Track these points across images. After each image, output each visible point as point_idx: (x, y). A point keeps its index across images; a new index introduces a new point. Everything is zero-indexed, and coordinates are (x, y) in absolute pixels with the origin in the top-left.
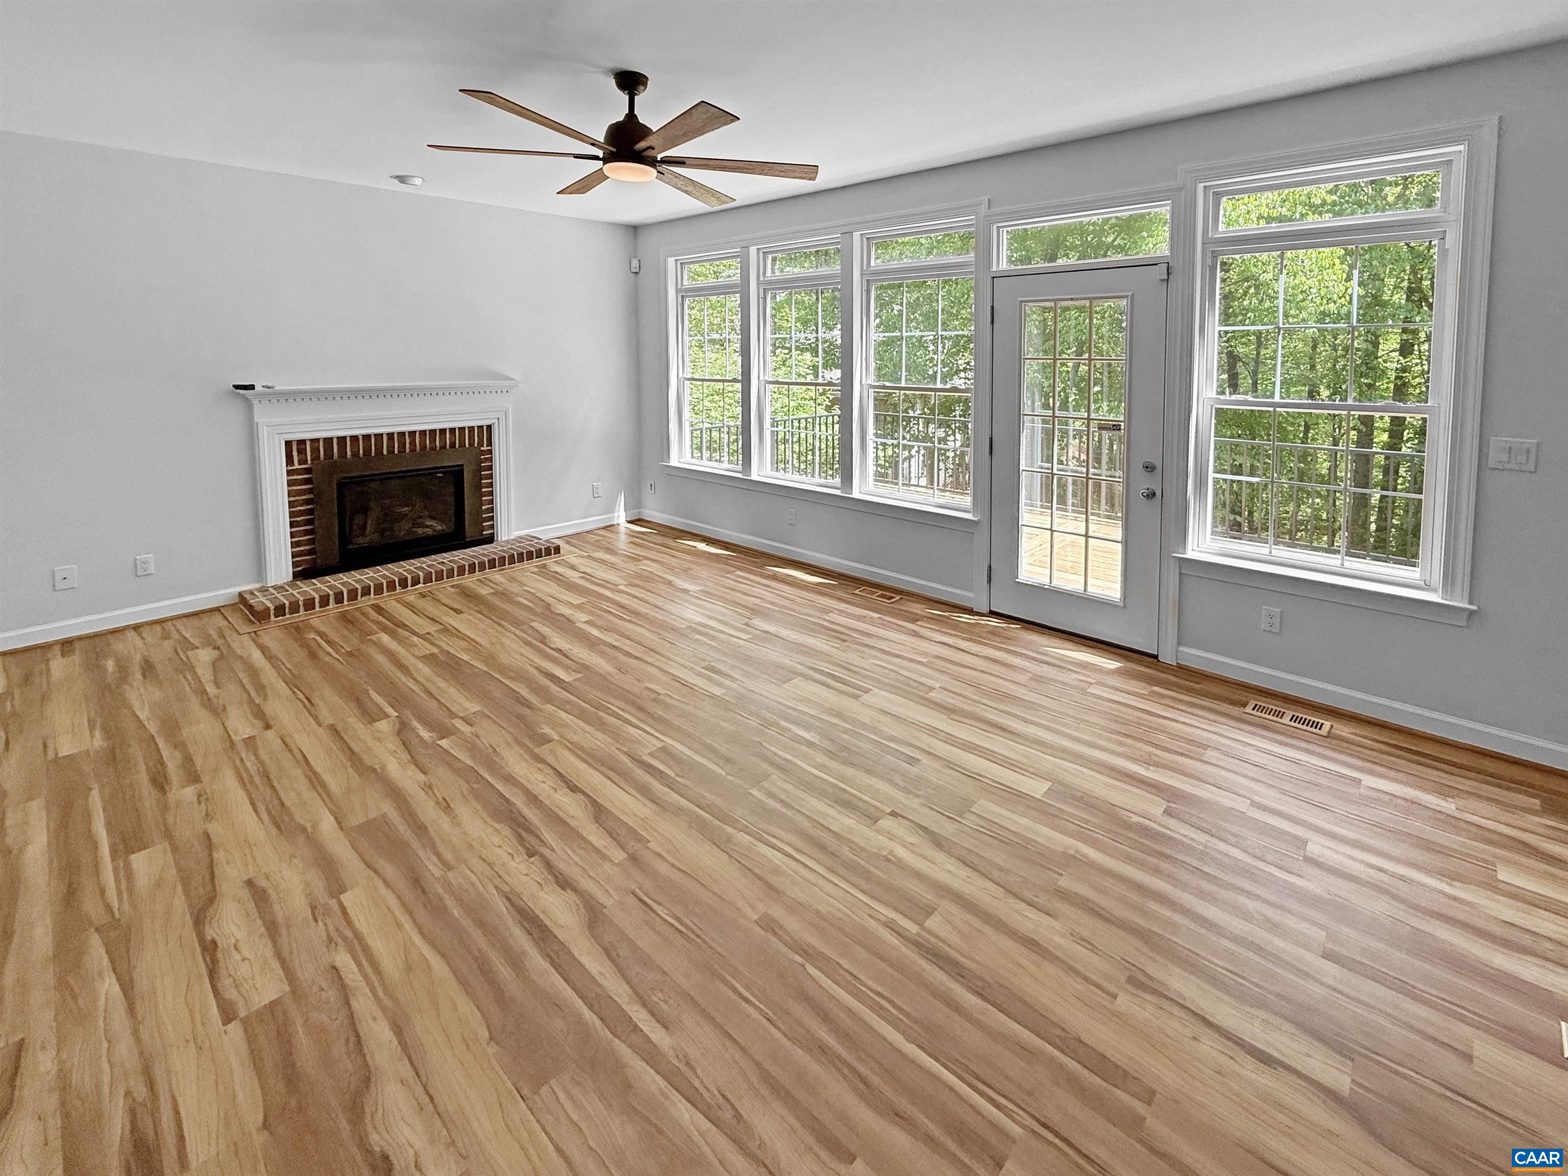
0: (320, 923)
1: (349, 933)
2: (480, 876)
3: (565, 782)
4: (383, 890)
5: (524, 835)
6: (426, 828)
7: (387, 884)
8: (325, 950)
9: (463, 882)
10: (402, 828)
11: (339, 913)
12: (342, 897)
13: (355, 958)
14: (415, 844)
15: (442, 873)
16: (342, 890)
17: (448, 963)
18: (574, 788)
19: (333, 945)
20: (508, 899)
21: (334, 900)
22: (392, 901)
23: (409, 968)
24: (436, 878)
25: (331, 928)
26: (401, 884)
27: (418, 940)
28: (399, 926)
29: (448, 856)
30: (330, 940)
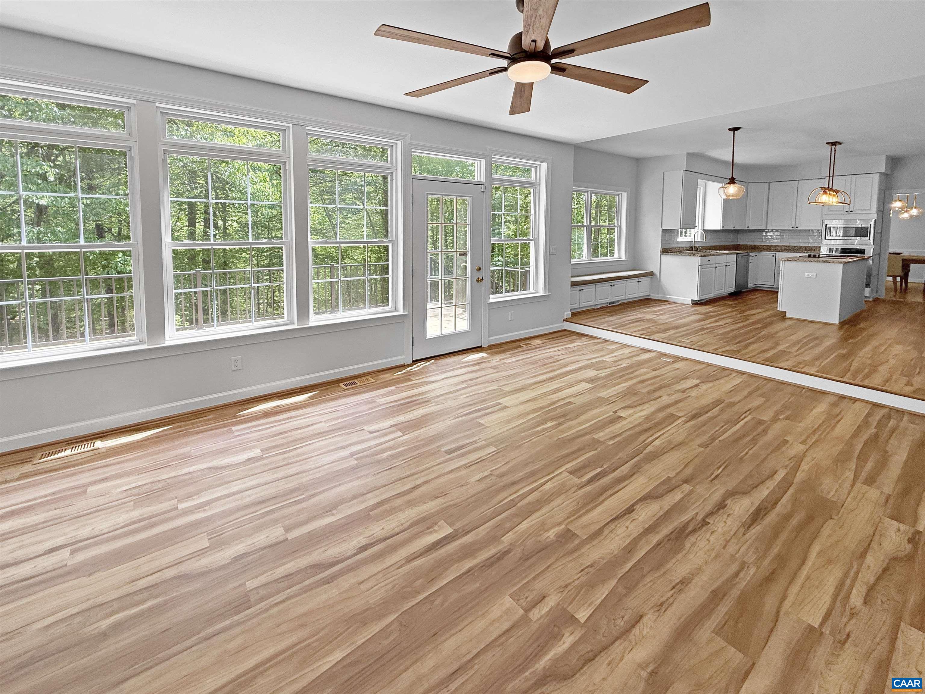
0: (847, 630)
1: (838, 605)
2: (740, 545)
3: (625, 514)
4: (791, 598)
5: (690, 529)
6: (713, 591)
7: (784, 598)
8: (861, 614)
9: (751, 553)
10: (723, 608)
11: (830, 622)
12: (816, 626)
13: (849, 594)
14: (735, 593)
15: (751, 566)
16: (811, 628)
17: (811, 545)
18: (630, 510)
19: (854, 611)
20: (749, 527)
21: (823, 630)
22: (794, 589)
23: (830, 562)
24: (758, 569)
25: (845, 620)
26: (776, 590)
27: (809, 563)
28: (808, 578)
29: (734, 567)
30: (852, 615)
